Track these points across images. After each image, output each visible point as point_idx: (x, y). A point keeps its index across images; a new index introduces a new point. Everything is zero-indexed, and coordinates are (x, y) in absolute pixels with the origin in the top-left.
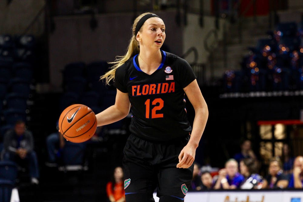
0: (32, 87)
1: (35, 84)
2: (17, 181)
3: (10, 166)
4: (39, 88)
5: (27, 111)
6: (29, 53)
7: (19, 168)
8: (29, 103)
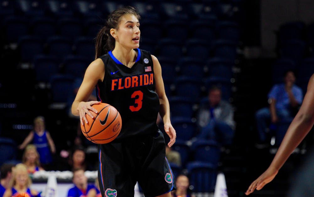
0: (239, 51)
1: (242, 48)
2: (220, 164)
3: (211, 146)
4: (247, 52)
5: (233, 80)
6: (236, 9)
7: (222, 149)
8: (235, 70)
